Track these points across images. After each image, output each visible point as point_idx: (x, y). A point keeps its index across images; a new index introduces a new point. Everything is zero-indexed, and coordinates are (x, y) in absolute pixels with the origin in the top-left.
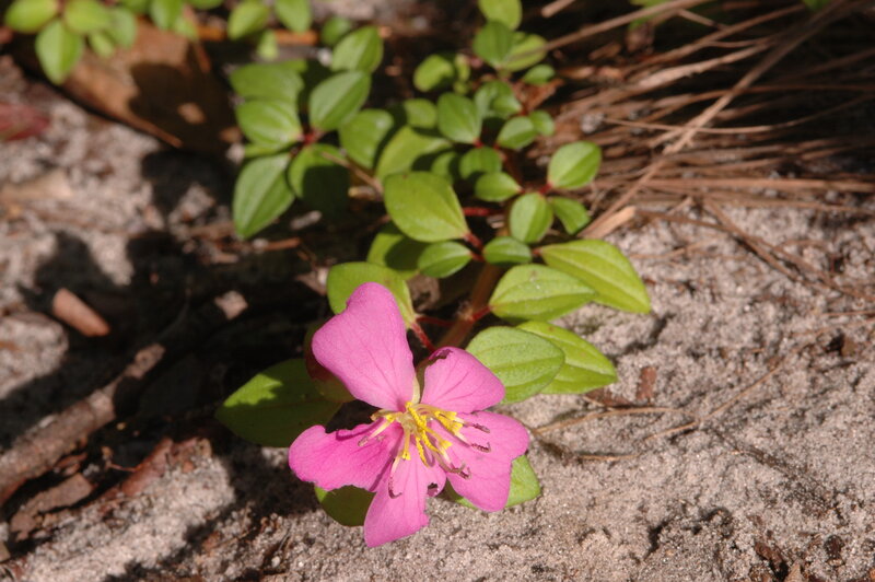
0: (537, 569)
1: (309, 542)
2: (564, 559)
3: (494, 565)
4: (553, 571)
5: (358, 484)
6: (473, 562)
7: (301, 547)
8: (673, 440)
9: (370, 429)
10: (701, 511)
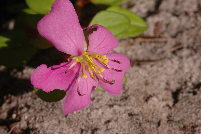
0: (131, 115)
1: (28, 107)
2: (140, 109)
3: (112, 114)
4: (137, 115)
5: (61, 88)
6: (103, 113)
7: (25, 110)
8: (174, 53)
9: (67, 64)
10: (193, 84)
